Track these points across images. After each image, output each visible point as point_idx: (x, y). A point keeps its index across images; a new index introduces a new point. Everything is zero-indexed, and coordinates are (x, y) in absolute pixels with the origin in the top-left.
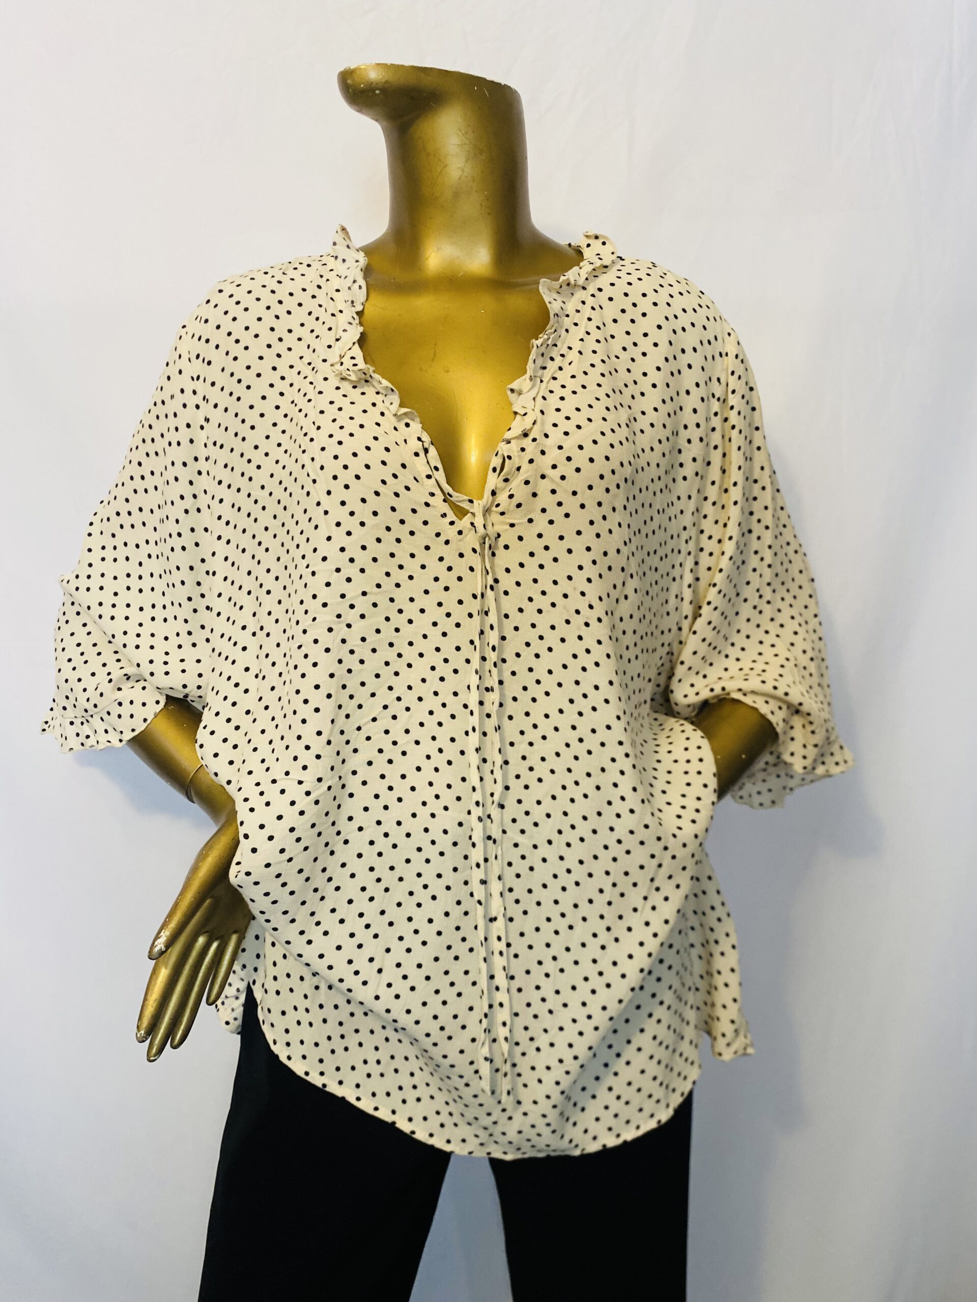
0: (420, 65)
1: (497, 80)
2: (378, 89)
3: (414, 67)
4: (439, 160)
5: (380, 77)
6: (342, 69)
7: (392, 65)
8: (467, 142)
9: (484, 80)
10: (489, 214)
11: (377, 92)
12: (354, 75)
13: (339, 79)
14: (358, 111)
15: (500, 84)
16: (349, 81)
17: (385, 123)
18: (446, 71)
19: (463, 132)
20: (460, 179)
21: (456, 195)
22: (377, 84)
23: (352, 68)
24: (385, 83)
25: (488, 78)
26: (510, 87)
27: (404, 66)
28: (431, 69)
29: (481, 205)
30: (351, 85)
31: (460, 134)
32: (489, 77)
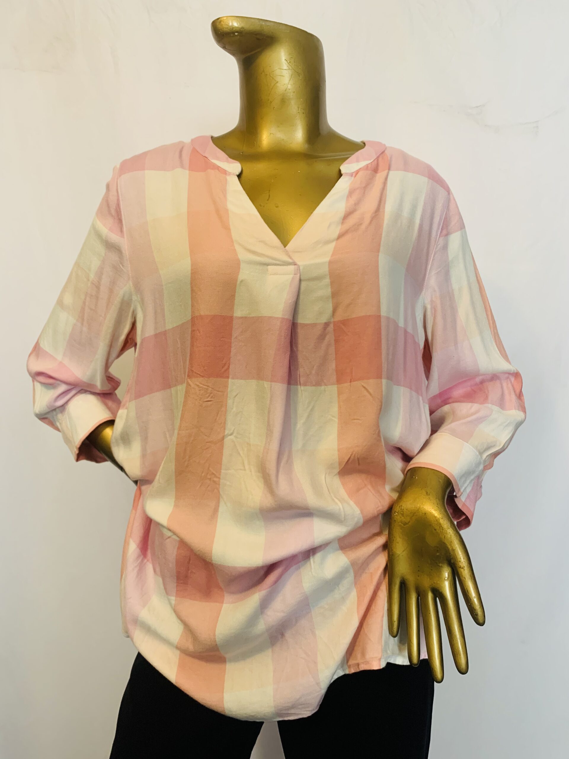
2: (237, 32)
4: (273, 78)
8: (291, 68)
10: (303, 113)
11: (236, 34)
13: (211, 25)
19: (289, 62)
20: (286, 90)
21: (284, 101)
29: (298, 108)
31: (287, 63)
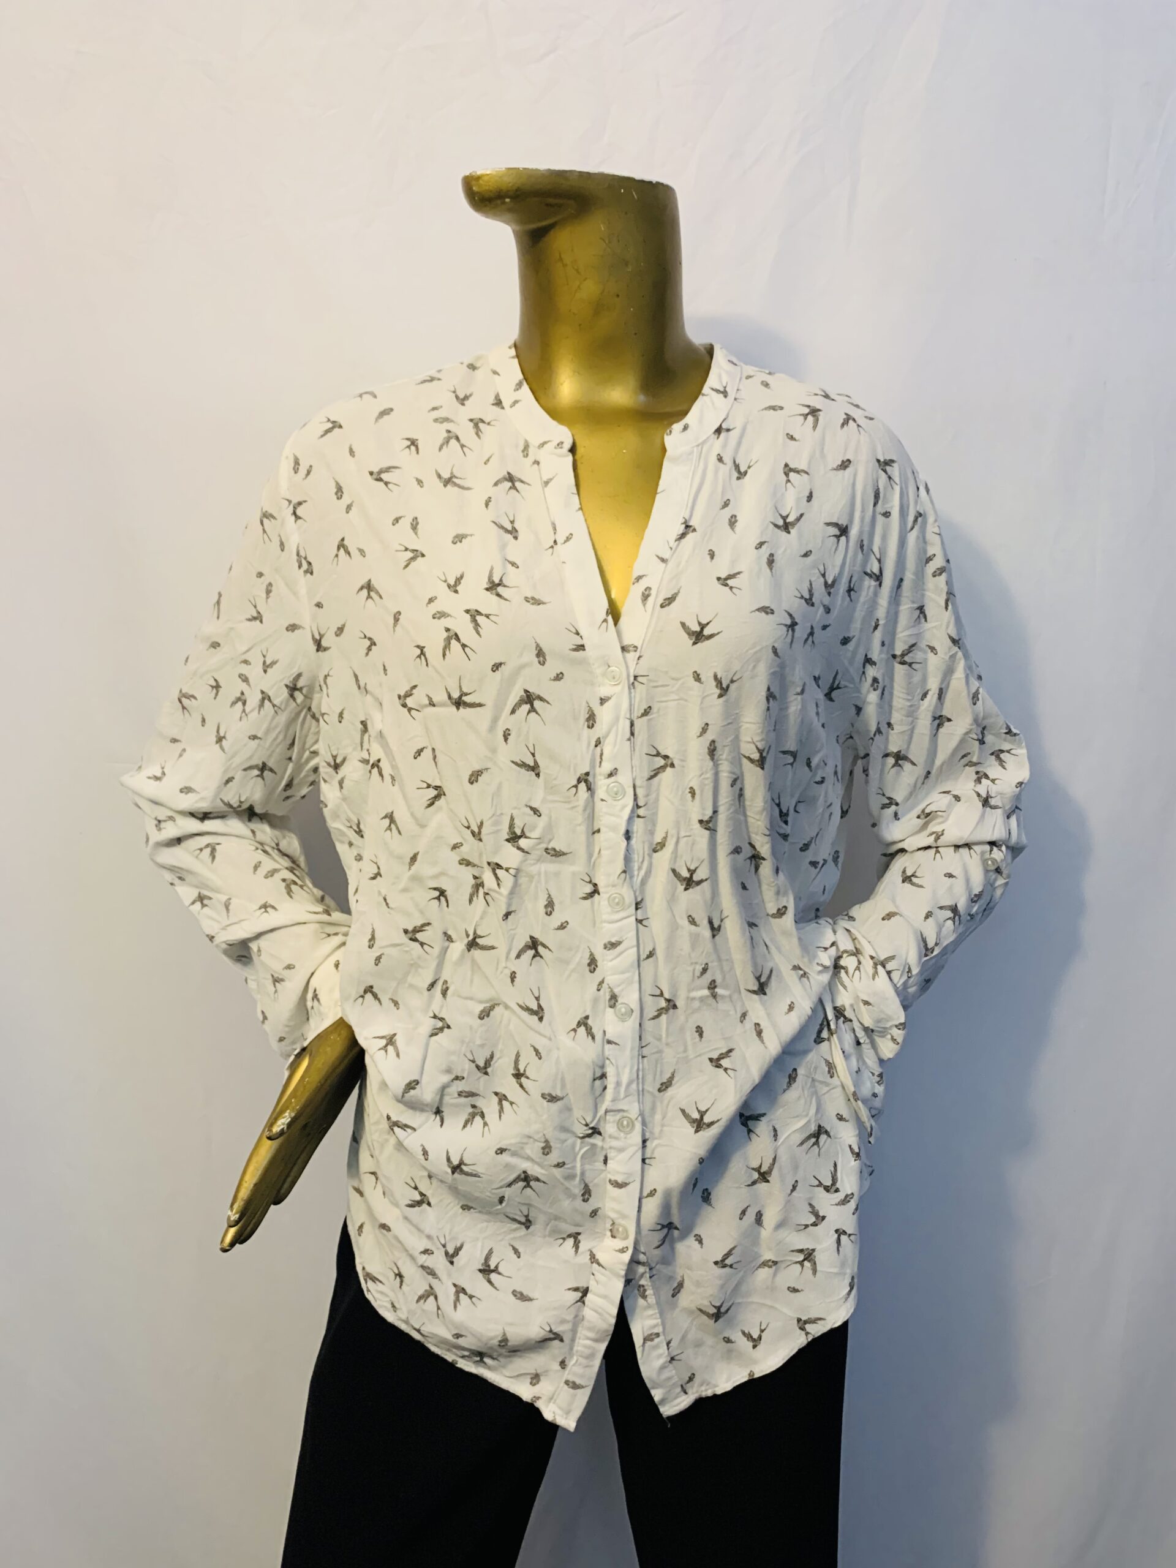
1: (647, 178)
3: (549, 170)
5: (510, 185)
6: (467, 174)
7: (525, 169)
9: (633, 179)
12: (481, 182)
15: (650, 183)
16: (474, 188)
18: (587, 174)
22: (507, 191)
23: (479, 173)
26: (663, 184)
27: (537, 170)
28: (571, 171)
30: (477, 192)
32: (638, 175)
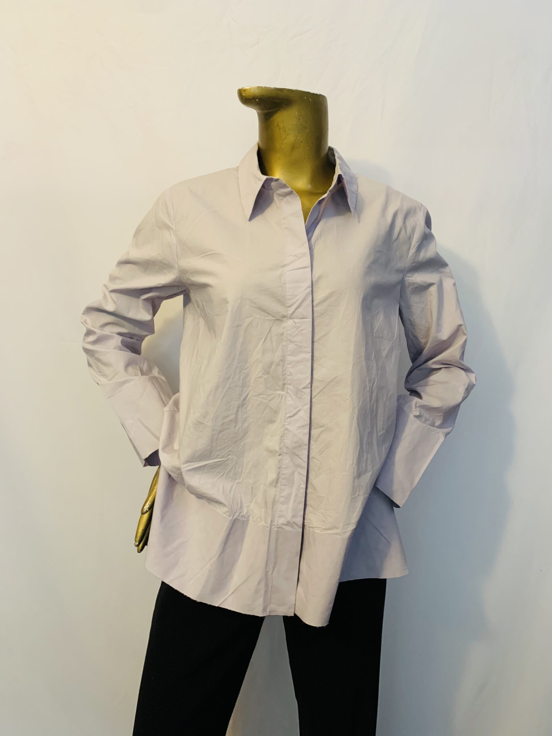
0: (278, 87)
1: (315, 92)
3: (275, 88)
5: (259, 93)
6: (241, 88)
7: (265, 87)
9: (310, 93)
12: (246, 92)
14: (247, 107)
15: (318, 95)
16: (243, 94)
17: (259, 111)
18: (291, 90)
22: (257, 96)
23: (246, 88)
24: (262, 96)
25: (312, 92)
26: (322, 95)
27: (271, 88)
28: (284, 89)
30: (244, 96)
